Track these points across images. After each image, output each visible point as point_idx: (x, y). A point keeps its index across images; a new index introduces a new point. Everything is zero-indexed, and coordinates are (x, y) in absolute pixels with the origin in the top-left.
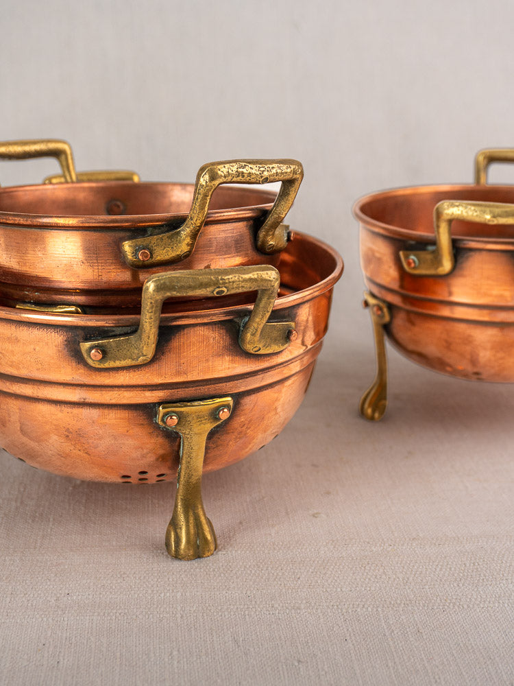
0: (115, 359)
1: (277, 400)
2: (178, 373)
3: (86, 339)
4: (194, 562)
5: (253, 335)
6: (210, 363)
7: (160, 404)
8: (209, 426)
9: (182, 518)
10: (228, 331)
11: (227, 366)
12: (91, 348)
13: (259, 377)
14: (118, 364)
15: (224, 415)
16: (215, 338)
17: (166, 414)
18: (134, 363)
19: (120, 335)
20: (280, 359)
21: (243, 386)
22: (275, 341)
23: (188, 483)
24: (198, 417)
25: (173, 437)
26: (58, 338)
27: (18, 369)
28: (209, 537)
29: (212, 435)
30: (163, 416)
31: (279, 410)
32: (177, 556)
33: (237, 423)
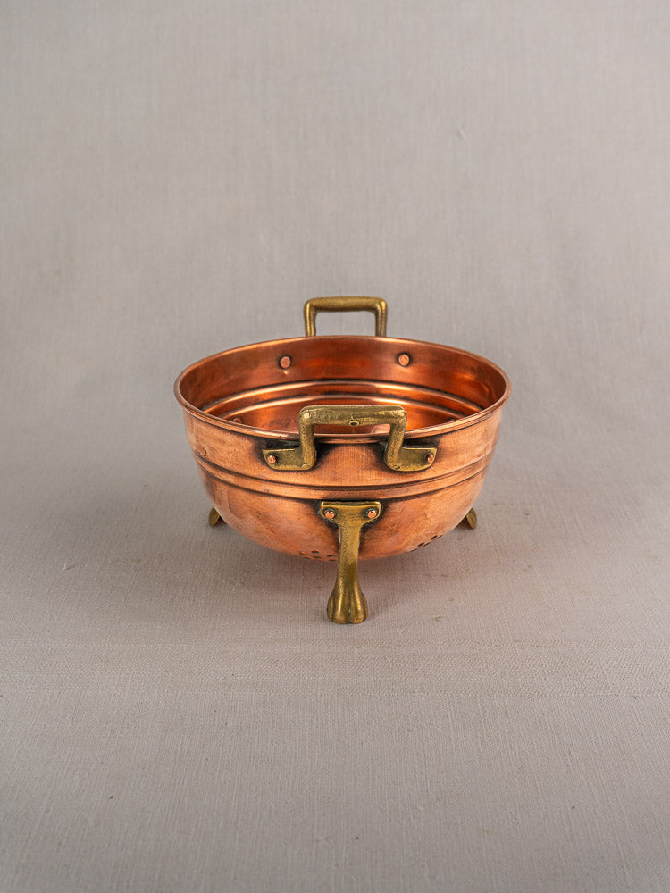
0: (285, 464)
1: (425, 507)
2: (335, 479)
3: (268, 447)
4: (345, 626)
5: (391, 456)
6: (360, 474)
7: (322, 500)
8: (361, 523)
9: (341, 590)
10: (375, 451)
11: (373, 478)
12: (270, 454)
13: (405, 488)
14: (288, 467)
15: (373, 515)
16: (365, 455)
17: (325, 509)
18: (299, 468)
19: (291, 447)
20: (423, 476)
21: (390, 495)
22: (414, 462)
23: (345, 564)
24: (351, 514)
25: (333, 528)
26: (248, 444)
27: (225, 463)
28: (359, 608)
29: (365, 529)
30: (324, 510)
31: (429, 516)
32: (333, 619)
33: (387, 522)
